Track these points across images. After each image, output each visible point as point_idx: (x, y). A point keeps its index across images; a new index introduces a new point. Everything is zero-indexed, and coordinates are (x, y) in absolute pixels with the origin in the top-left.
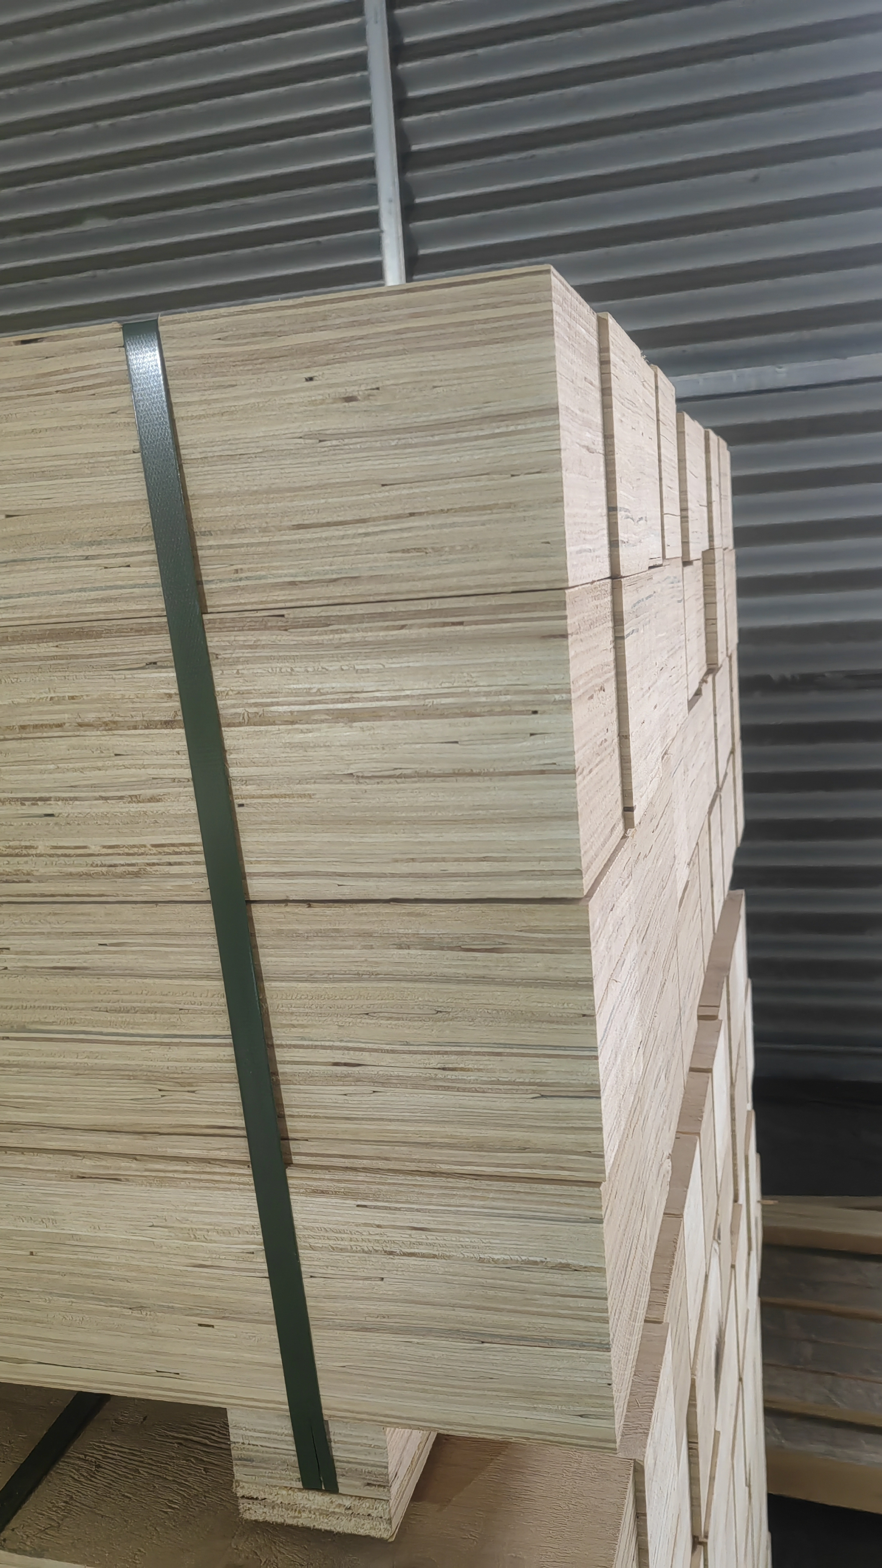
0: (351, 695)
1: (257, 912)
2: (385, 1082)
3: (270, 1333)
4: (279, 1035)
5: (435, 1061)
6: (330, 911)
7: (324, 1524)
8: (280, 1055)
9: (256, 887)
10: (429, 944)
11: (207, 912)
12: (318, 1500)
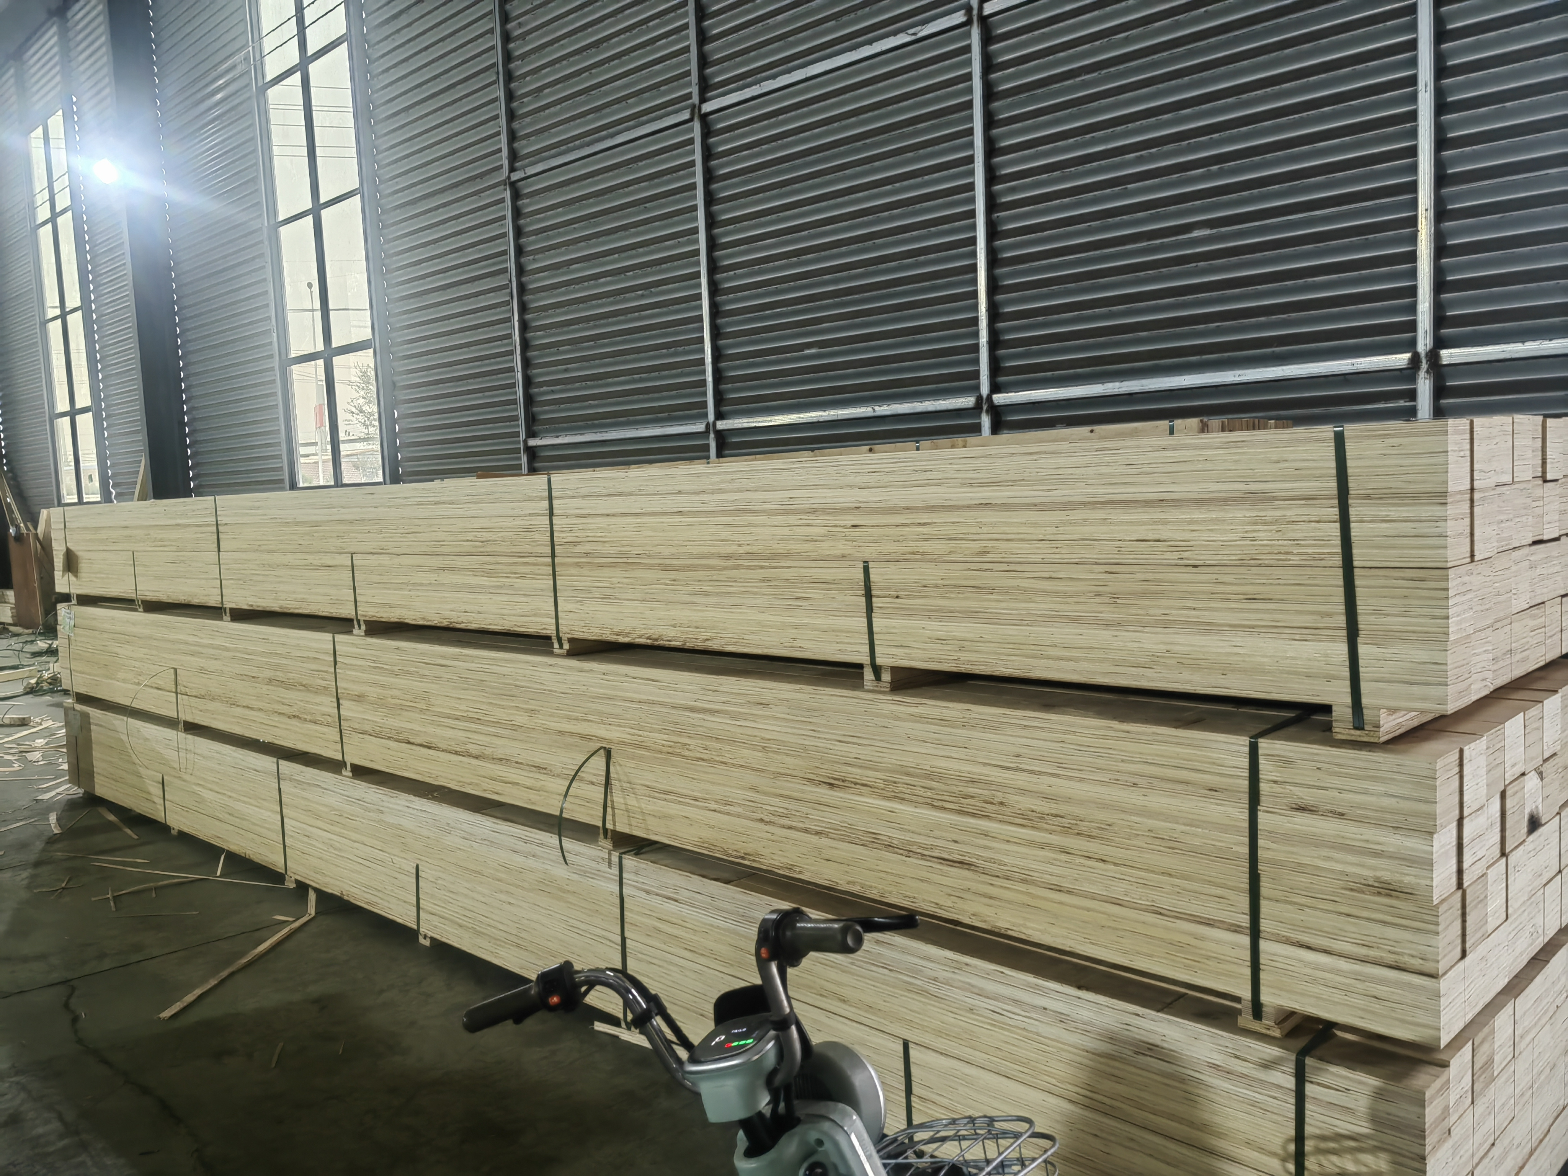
0: (1387, 516)
1: (1356, 570)
2: (1388, 615)
3: (1348, 683)
4: (1358, 603)
5: (1404, 609)
6: (1377, 570)
7: (1359, 739)
8: (1358, 607)
9: (1356, 564)
10: (1404, 579)
11: (1341, 570)
12: (1358, 732)
